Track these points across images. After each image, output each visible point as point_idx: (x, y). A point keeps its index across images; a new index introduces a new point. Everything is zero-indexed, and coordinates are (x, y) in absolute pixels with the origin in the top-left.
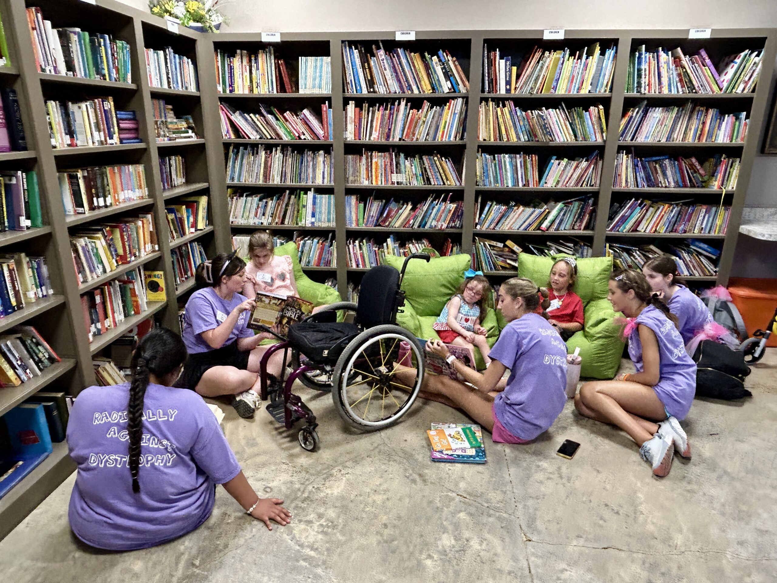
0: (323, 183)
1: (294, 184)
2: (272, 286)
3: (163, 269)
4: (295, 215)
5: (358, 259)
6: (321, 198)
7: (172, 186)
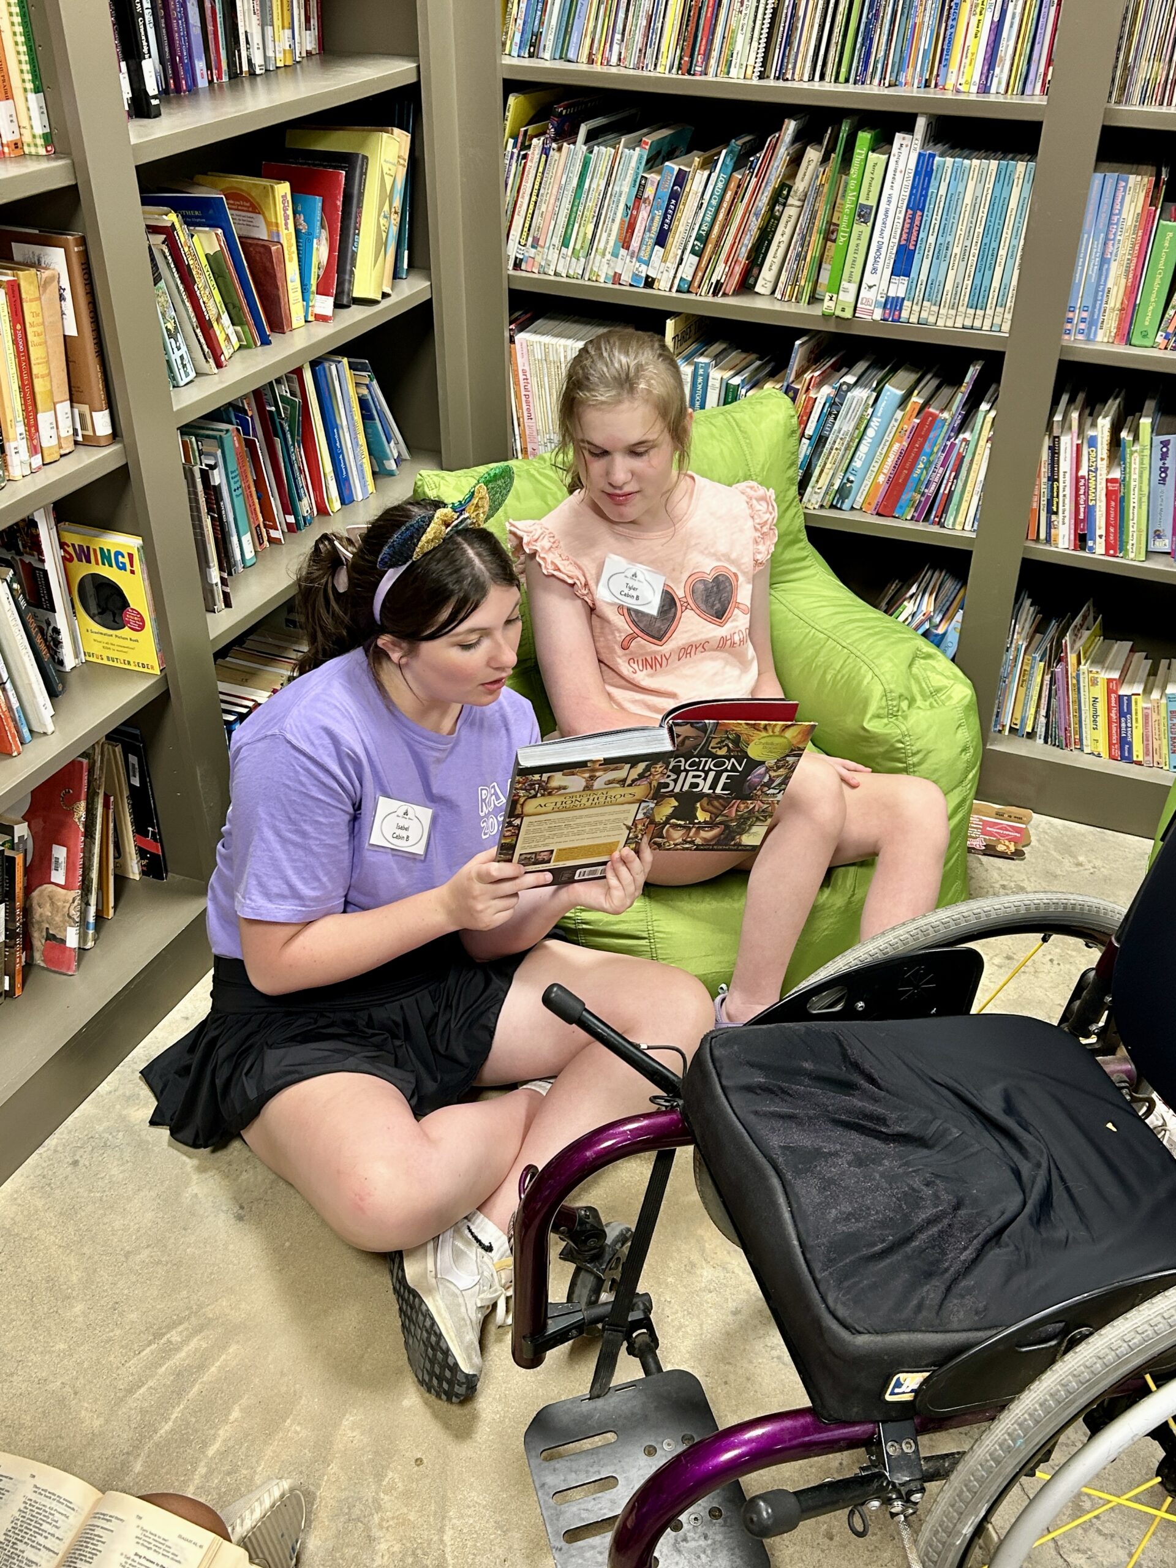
0: (985, 89)
1: (828, 86)
2: (659, 637)
3: (138, 528)
4: (812, 252)
5: (1090, 510)
6: (959, 175)
7: (234, 75)
